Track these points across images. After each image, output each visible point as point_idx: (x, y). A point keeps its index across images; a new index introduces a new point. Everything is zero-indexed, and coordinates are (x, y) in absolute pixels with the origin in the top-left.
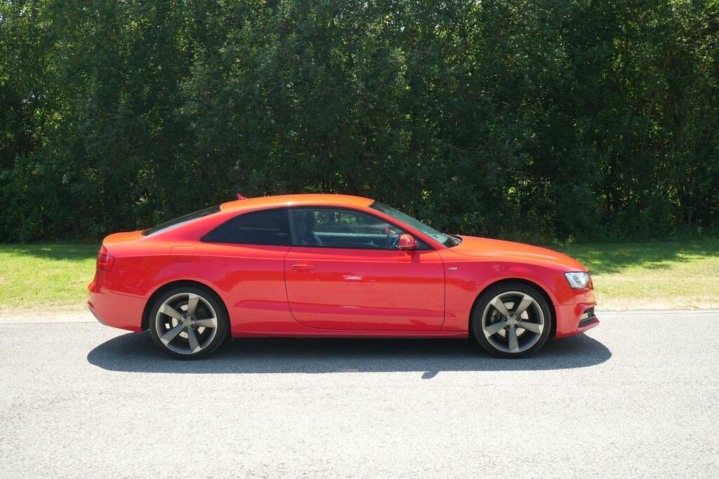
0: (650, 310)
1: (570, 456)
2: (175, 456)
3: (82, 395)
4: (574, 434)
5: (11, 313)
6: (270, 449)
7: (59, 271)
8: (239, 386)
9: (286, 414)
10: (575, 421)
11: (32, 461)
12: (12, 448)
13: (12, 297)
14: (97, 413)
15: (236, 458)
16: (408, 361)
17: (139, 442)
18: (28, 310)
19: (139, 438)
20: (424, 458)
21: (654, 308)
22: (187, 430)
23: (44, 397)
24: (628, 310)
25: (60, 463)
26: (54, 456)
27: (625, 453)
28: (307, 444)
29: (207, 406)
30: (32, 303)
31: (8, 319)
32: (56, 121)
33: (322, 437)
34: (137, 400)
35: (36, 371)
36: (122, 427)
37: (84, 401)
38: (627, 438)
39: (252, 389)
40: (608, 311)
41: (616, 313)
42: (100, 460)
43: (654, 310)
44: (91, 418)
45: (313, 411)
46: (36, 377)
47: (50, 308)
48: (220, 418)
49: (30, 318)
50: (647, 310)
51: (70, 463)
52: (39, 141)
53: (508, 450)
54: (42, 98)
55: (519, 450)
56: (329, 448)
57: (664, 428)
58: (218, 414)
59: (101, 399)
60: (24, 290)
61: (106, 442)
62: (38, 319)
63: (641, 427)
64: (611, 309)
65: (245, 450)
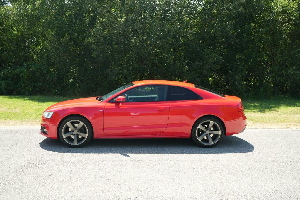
0: (273, 129)
1: (260, 196)
2: (90, 193)
3: (49, 162)
4: (258, 185)
5: (20, 124)
6: (130, 190)
7: (39, 107)
8: (114, 159)
9: (135, 173)
10: (257, 179)
11: (28, 193)
12: (20, 186)
13: (21, 117)
14: (56, 170)
15: (116, 194)
16: (182, 149)
17: (74, 185)
18: (27, 123)
19: (74, 183)
20: (197, 196)
21: (274, 128)
22: (94, 180)
23: (33, 162)
24: (264, 129)
25: (40, 195)
26: (38, 191)
27: (283, 195)
28: (146, 188)
29: (101, 168)
30: (29, 120)
31: (19, 126)
32: (39, 49)
33: (151, 184)
34: (72, 164)
35: (30, 150)
36: (66, 177)
37: (50, 165)
38: (282, 188)
39: (119, 161)
40: (256, 128)
41: (259, 130)
42: (57, 193)
43: (274, 129)
44: (53, 173)
45: (146, 172)
46: (30, 153)
47: (36, 122)
48: (107, 174)
49: (28, 127)
50: (272, 129)
51: (45, 195)
52: (32, 57)
53: (232, 193)
54: (34, 41)
55: (237, 193)
56: (156, 190)
57: (295, 183)
58: (106, 172)
59: (57, 164)
60: (26, 115)
61: (60, 185)
62: (32, 127)
63: (286, 182)
64: (257, 128)
65: (119, 190)
